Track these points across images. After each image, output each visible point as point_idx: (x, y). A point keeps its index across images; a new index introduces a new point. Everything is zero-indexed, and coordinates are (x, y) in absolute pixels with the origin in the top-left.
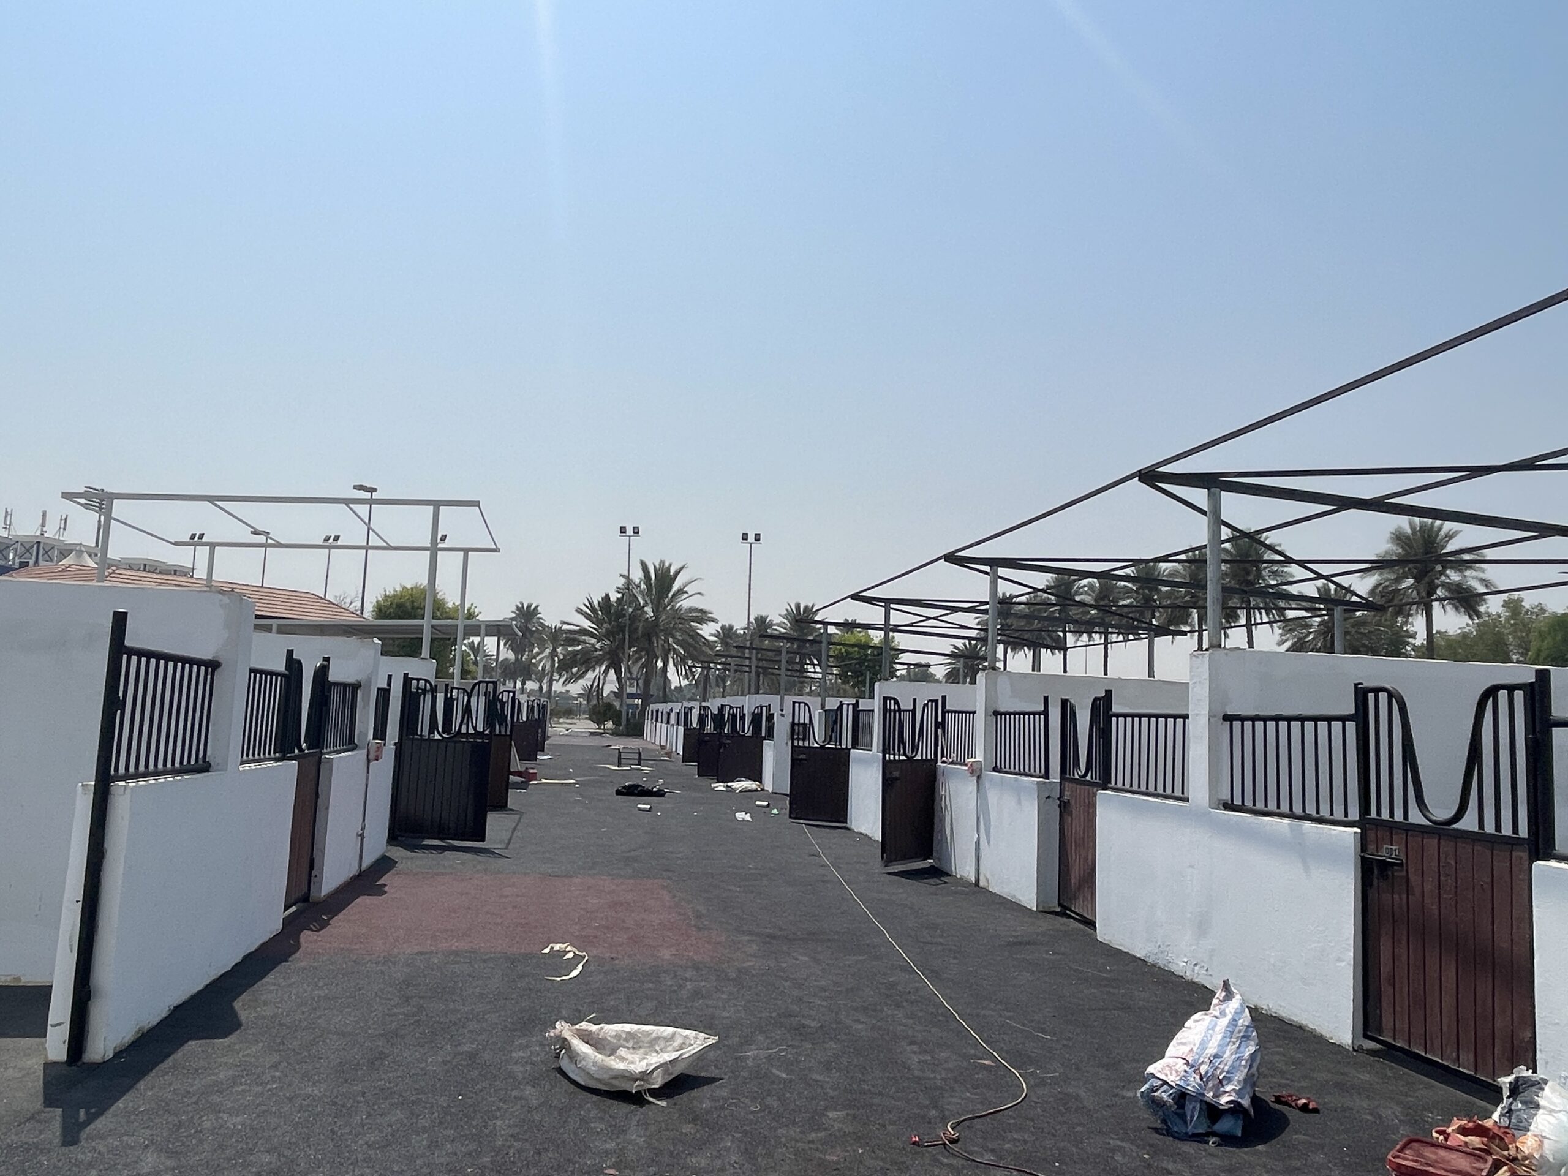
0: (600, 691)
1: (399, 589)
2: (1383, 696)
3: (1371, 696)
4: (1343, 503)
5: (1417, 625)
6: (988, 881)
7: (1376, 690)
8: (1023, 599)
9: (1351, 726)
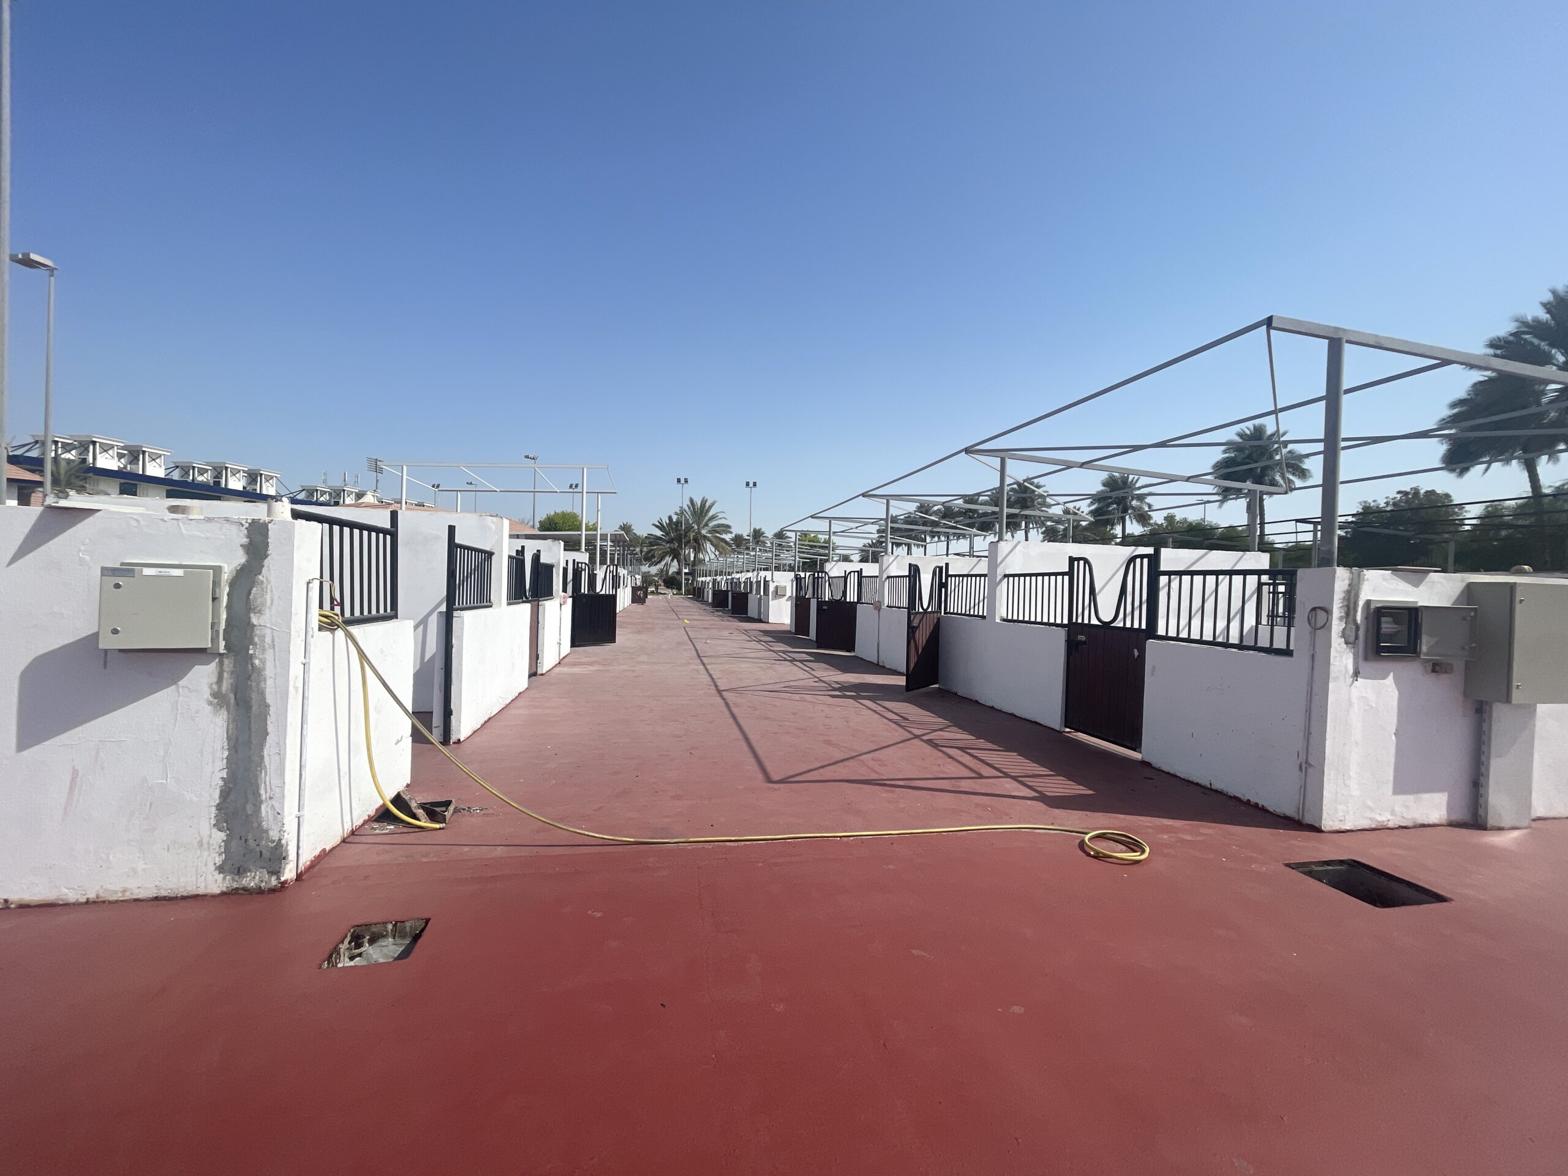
0: (667, 571)
1: (552, 513)
2: (1082, 563)
3: (1076, 563)
4: (1069, 465)
5: (1118, 530)
6: (883, 662)
7: (1079, 559)
8: (902, 517)
9: (1066, 578)
